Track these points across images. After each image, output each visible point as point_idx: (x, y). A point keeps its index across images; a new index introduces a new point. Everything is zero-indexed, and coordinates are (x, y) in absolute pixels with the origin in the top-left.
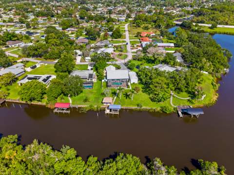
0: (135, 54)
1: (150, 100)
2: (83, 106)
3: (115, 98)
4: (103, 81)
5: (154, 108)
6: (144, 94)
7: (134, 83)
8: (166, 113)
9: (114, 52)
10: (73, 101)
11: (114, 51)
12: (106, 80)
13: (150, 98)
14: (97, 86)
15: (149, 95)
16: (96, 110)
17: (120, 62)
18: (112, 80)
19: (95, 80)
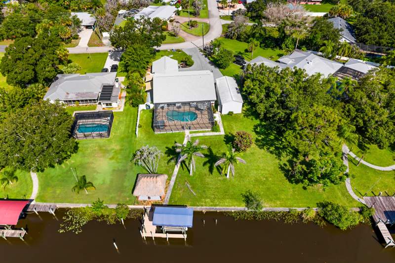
0: (229, 22)
1: (282, 175)
2: (72, 206)
3: (177, 169)
4: (142, 107)
5: (299, 210)
6: (263, 152)
7: (230, 114)
8: (338, 227)
9: (178, 18)
10: (44, 186)
11: (178, 13)
12: (152, 106)
13: (282, 168)
14: (122, 128)
15: (279, 155)
16: (113, 222)
17: (191, 44)
18: (169, 104)
19: (118, 106)
